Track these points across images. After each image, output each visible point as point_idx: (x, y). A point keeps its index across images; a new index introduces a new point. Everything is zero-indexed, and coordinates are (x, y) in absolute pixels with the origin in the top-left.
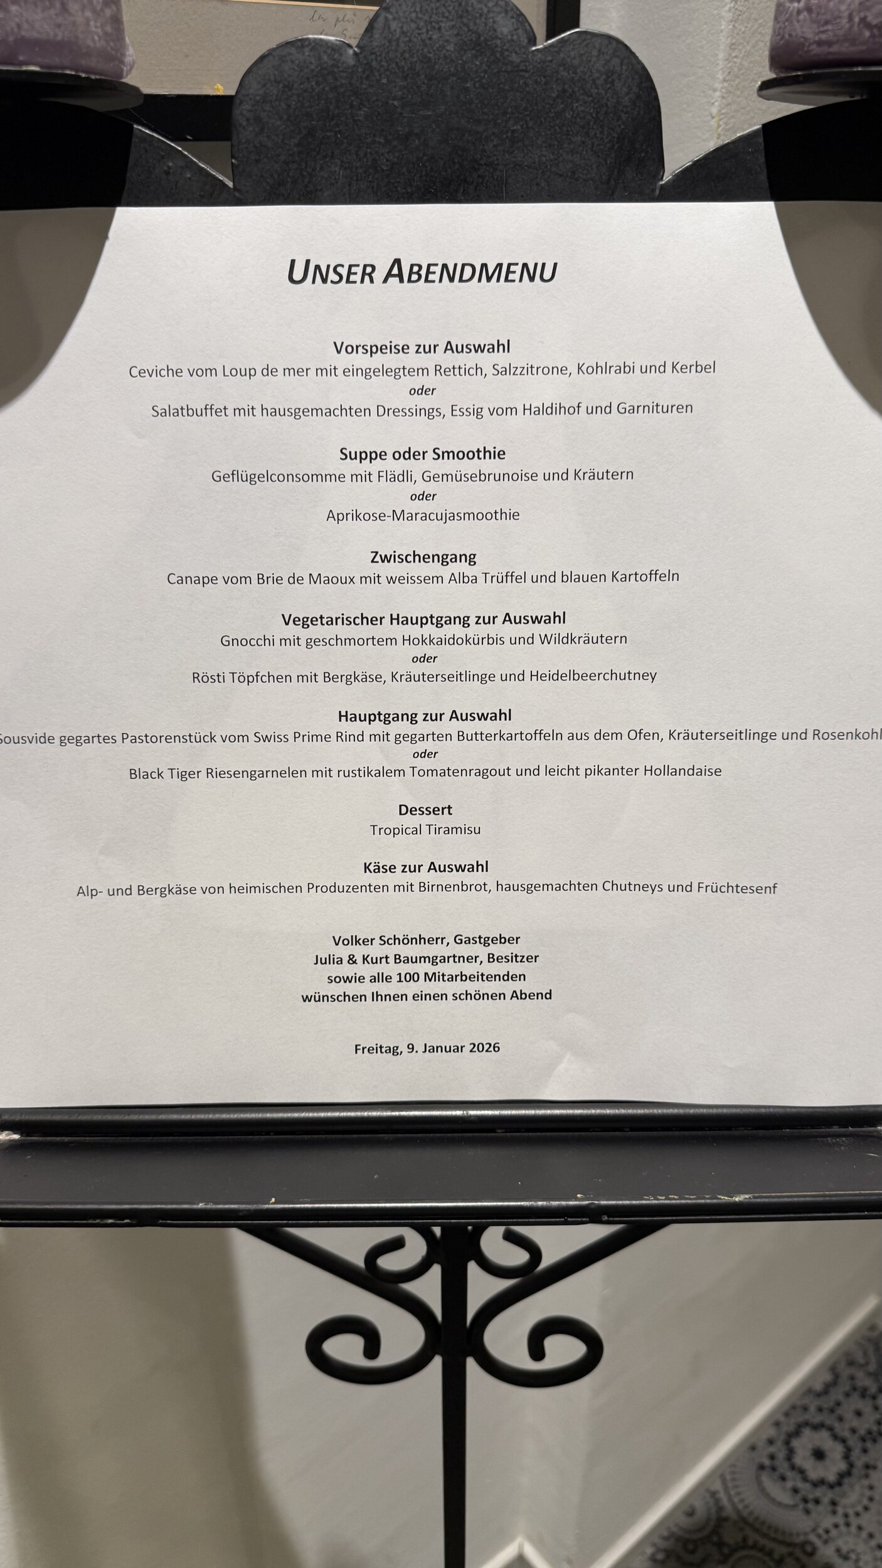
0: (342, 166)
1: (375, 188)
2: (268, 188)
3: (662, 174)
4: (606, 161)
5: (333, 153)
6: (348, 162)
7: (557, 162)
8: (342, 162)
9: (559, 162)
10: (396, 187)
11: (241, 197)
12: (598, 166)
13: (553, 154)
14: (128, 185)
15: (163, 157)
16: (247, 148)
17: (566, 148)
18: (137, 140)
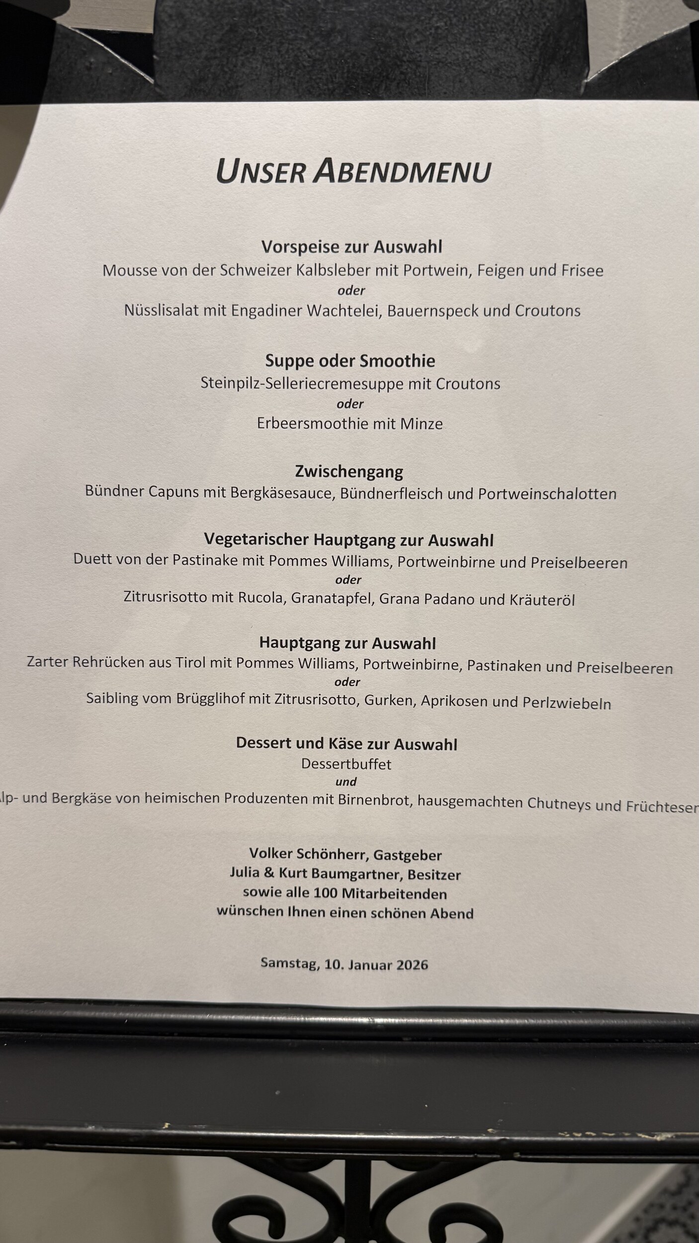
0: (263, 62)
1: (297, 84)
2: (189, 84)
3: (587, 71)
4: (530, 58)
5: (254, 49)
6: (271, 59)
7: (480, 59)
8: (264, 58)
9: (483, 59)
10: (318, 84)
11: (163, 93)
12: (522, 64)
13: (477, 51)
14: (49, 81)
15: (85, 53)
16: (169, 44)
17: (490, 45)
18: (59, 36)
